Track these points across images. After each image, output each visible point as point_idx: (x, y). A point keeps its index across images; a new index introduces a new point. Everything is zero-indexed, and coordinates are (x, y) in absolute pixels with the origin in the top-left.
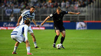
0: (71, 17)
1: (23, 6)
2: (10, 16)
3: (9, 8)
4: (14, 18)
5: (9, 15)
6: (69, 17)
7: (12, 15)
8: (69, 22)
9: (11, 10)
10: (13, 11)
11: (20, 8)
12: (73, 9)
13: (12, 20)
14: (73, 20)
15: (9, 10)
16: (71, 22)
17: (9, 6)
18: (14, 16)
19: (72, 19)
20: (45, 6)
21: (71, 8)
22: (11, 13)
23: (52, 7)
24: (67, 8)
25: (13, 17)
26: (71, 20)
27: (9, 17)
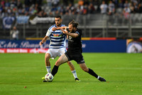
0: (117, 31)
1: (33, 12)
2: (12, 29)
3: (9, 14)
4: (17, 32)
5: (9, 27)
6: (114, 31)
7: (14, 28)
8: (114, 39)
9: (13, 19)
10: (16, 19)
11: (28, 15)
12: (121, 17)
13: (14, 36)
14: (121, 36)
15: (10, 18)
16: (118, 39)
17: (9, 11)
18: (17, 29)
19: (120, 33)
20: (72, 11)
21: (117, 14)
22: (13, 23)
23: (85, 12)
24: (111, 14)
25: (15, 30)
26: (117, 36)
27: (9, 30)
